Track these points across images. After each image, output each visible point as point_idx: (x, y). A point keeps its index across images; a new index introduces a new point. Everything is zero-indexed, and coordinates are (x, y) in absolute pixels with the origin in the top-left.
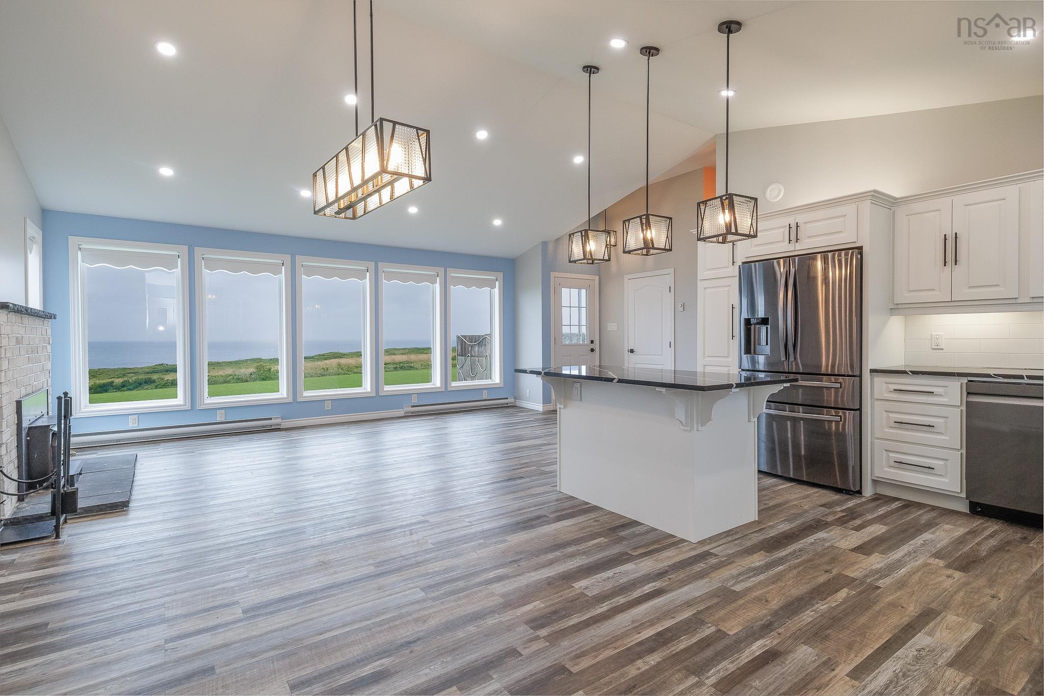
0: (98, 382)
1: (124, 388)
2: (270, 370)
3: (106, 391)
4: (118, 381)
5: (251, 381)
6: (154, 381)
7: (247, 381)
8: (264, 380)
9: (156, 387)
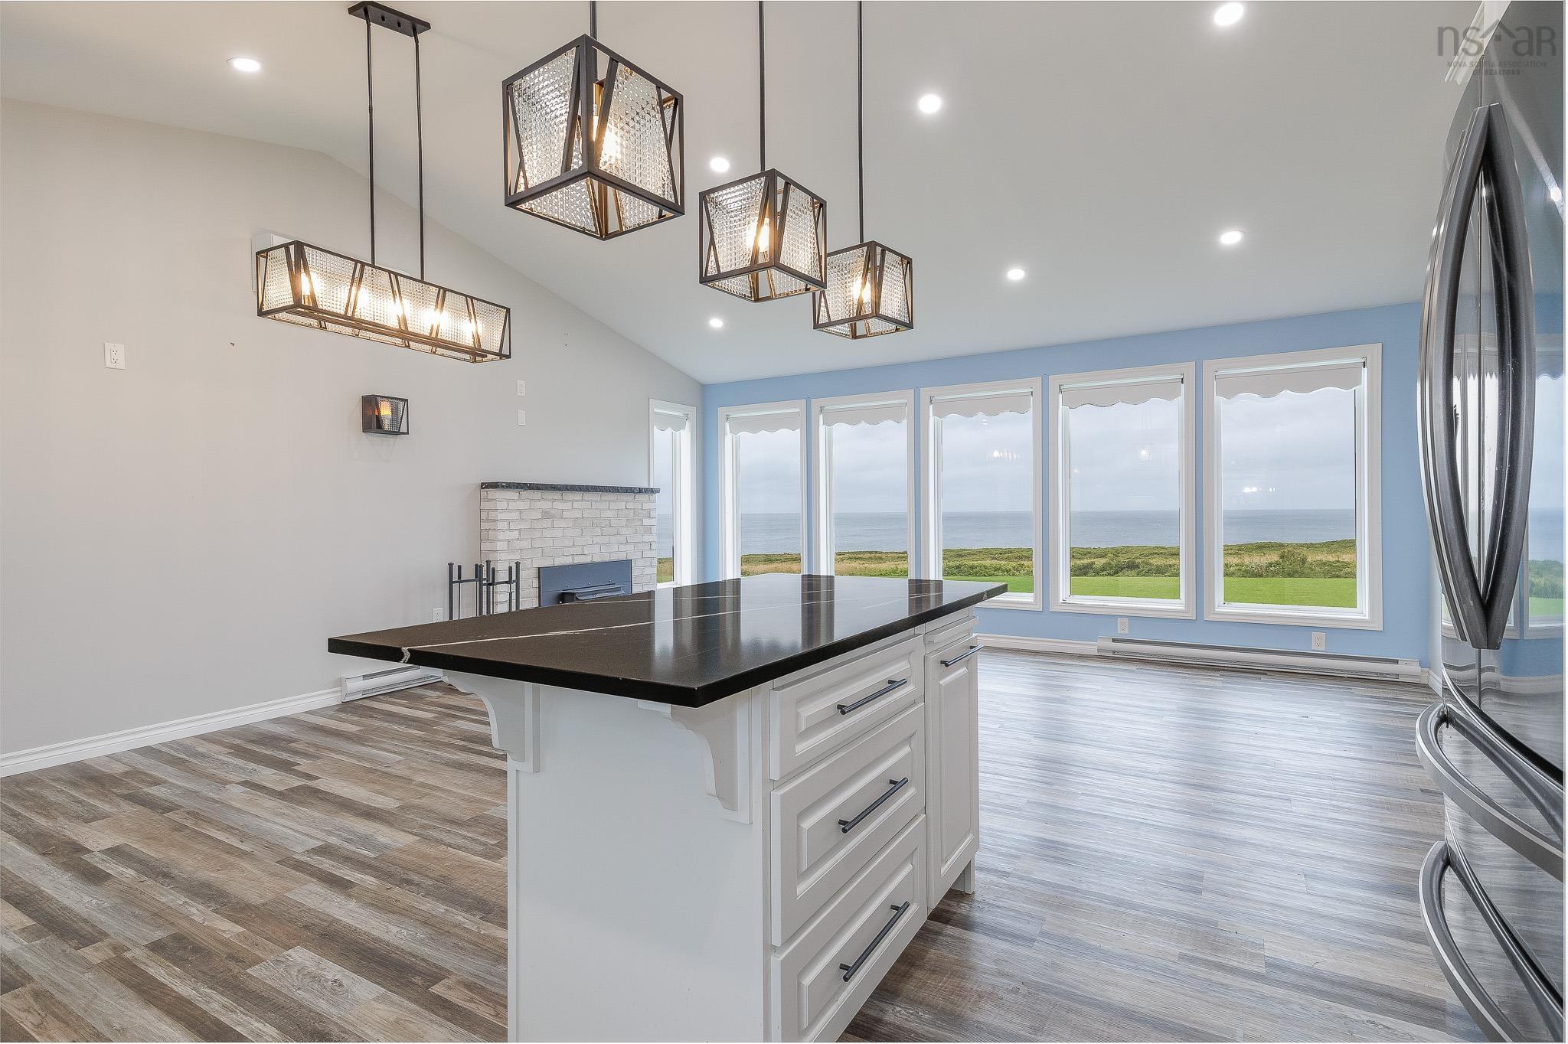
0: (1078, 562)
1: (1104, 573)
2: (1304, 561)
3: (1085, 574)
4: (1099, 562)
5: (1267, 576)
6: (1137, 566)
7: (1261, 576)
8: (1290, 575)
9: (1138, 574)
